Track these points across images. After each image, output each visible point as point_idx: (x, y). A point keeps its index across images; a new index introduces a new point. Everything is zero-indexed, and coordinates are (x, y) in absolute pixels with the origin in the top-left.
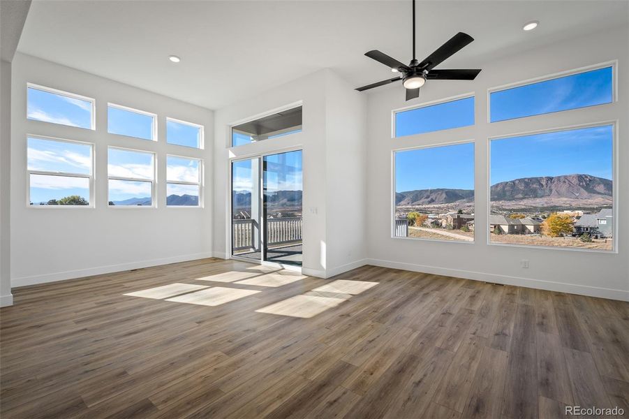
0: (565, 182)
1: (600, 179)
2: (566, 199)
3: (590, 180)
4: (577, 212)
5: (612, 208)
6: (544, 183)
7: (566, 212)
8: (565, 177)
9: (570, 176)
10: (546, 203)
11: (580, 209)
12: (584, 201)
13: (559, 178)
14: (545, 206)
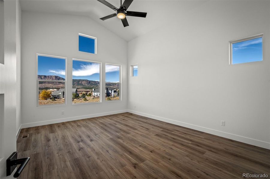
0: (51, 78)
1: (62, 78)
2: (51, 85)
3: (59, 78)
4: (54, 89)
5: (64, 88)
6: (43, 78)
7: (51, 90)
8: (51, 76)
9: (52, 76)
10: (44, 86)
11: (56, 88)
12: (57, 86)
13: (48, 76)
14: (43, 87)
